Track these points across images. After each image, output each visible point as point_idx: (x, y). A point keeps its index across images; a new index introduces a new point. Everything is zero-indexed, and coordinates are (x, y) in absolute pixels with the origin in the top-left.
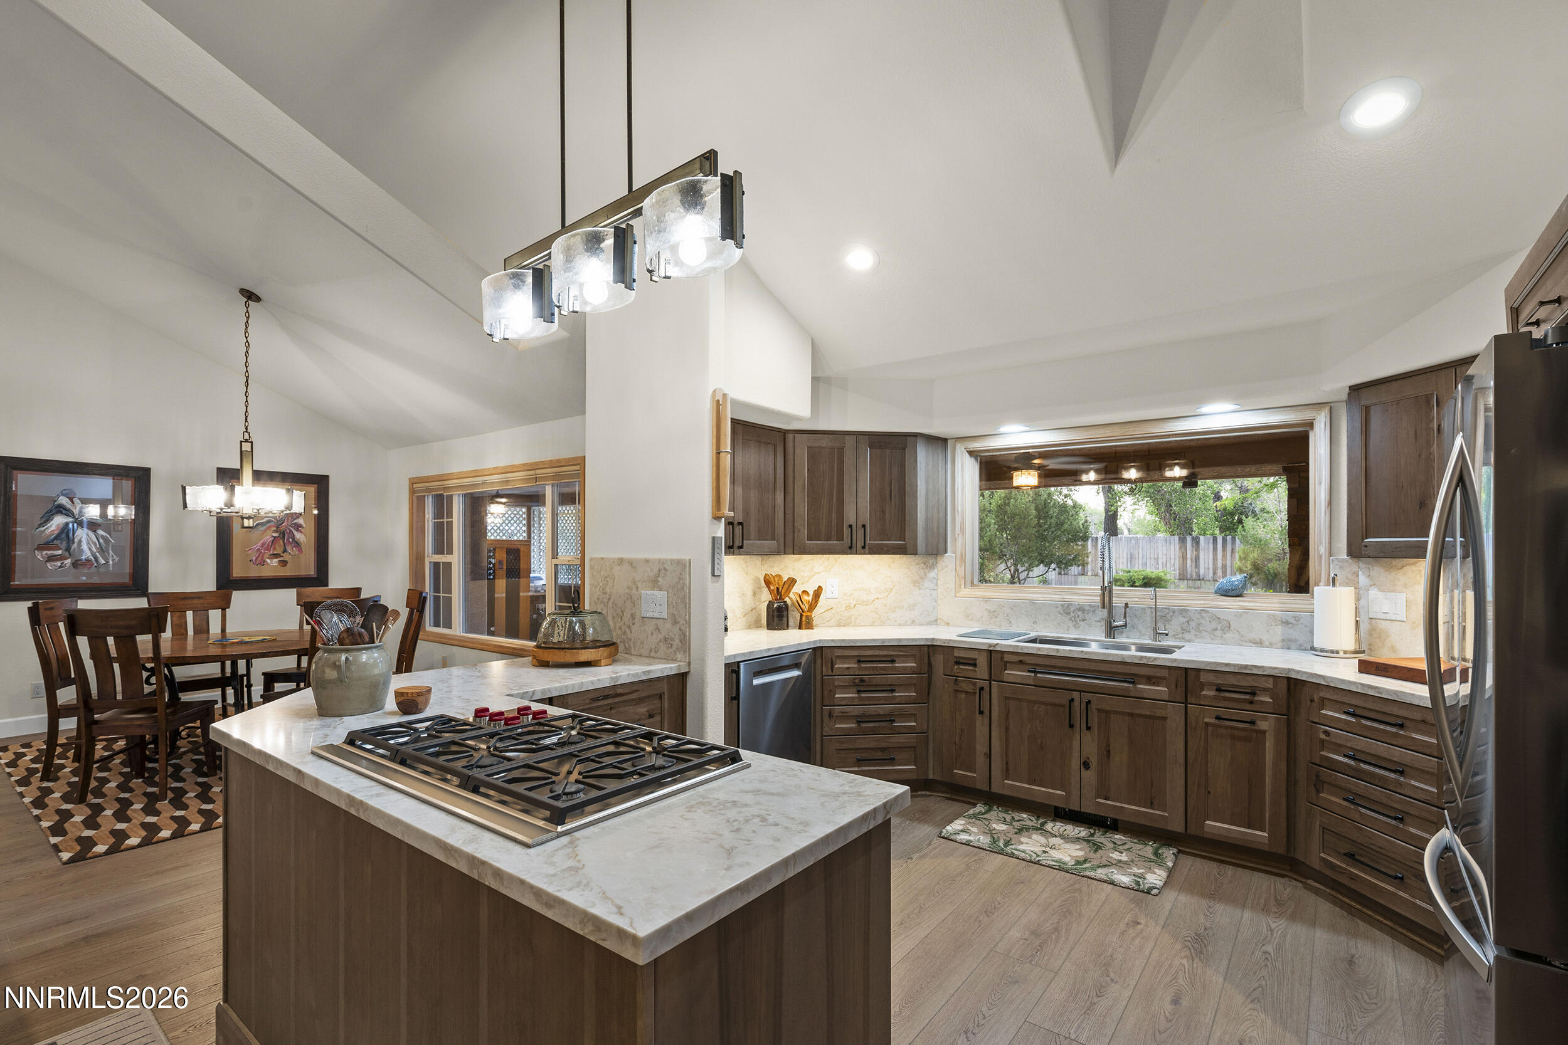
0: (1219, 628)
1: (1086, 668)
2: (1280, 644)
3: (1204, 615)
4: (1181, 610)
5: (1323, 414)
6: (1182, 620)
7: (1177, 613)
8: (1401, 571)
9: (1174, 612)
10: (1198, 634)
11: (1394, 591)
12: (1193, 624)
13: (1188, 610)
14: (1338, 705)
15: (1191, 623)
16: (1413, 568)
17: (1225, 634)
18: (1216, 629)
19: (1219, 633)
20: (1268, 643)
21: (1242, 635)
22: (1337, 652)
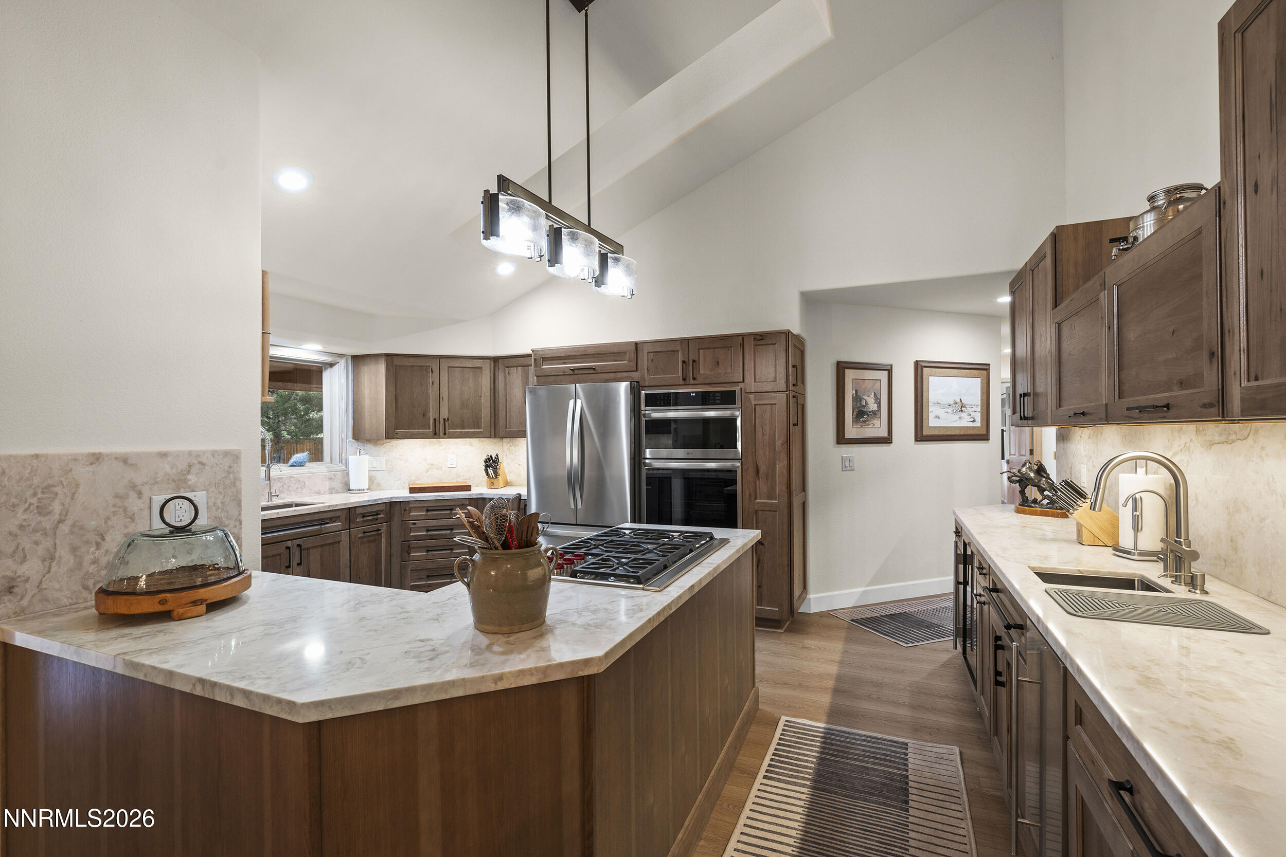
0: (300, 487)
1: (296, 521)
2: (328, 492)
3: (292, 479)
4: (278, 478)
5: (343, 361)
6: (280, 485)
7: (276, 481)
8: (382, 446)
9: (275, 480)
10: (288, 493)
11: (379, 456)
12: (285, 487)
13: (283, 478)
14: (420, 509)
15: (284, 486)
16: (389, 444)
17: (302, 490)
18: (298, 488)
19: (299, 490)
20: (323, 492)
21: (311, 490)
22: (364, 490)
